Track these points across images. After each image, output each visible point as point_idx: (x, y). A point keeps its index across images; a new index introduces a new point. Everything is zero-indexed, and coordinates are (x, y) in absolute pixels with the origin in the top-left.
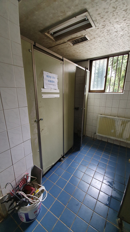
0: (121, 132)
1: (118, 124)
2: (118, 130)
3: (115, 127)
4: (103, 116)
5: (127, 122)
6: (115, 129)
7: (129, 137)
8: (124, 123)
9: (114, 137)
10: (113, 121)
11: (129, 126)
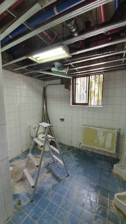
0: (103, 142)
1: (100, 134)
2: (101, 140)
3: (98, 137)
4: (86, 127)
5: (108, 132)
6: (98, 139)
7: (111, 147)
8: (105, 134)
9: (97, 147)
10: (96, 132)
11: (110, 136)
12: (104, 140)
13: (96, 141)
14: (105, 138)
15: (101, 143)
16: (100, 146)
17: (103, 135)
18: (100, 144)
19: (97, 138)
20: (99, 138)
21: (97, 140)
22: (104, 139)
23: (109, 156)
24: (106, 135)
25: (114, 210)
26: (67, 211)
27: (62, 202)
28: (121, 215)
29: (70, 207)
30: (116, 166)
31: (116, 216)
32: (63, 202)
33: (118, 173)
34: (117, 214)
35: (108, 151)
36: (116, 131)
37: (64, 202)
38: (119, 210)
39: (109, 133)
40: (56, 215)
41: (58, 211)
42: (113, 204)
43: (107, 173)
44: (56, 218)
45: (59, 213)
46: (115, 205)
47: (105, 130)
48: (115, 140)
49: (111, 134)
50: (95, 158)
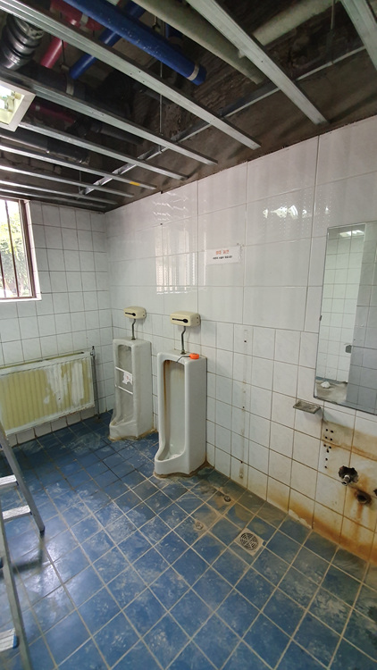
0: (66, 392)
1: (55, 376)
2: (59, 392)
3: (50, 386)
5: (71, 365)
6: (51, 392)
7: (85, 394)
8: (66, 370)
9: (53, 413)
10: (41, 376)
11: (78, 371)
12: (66, 388)
13: (47, 400)
14: (69, 380)
15: (62, 398)
16: (59, 407)
17: (63, 376)
18: (59, 402)
19: (48, 391)
20: (52, 388)
21: (49, 397)
22: (66, 384)
23: (79, 420)
24: (68, 371)
25: (166, 483)
26: (124, 569)
27: (98, 574)
28: (176, 478)
29: (120, 559)
30: (114, 424)
31: (174, 486)
32: (101, 572)
33: (124, 433)
34: (172, 483)
35: (80, 408)
36: (87, 354)
37: (101, 569)
38: (169, 476)
39: (76, 365)
40: (120, 602)
41: (113, 592)
42: (158, 478)
43: (107, 449)
44: (127, 602)
45: (117, 593)
46: (162, 476)
47: (63, 360)
48: (90, 375)
49: (81, 365)
50: (56, 444)
